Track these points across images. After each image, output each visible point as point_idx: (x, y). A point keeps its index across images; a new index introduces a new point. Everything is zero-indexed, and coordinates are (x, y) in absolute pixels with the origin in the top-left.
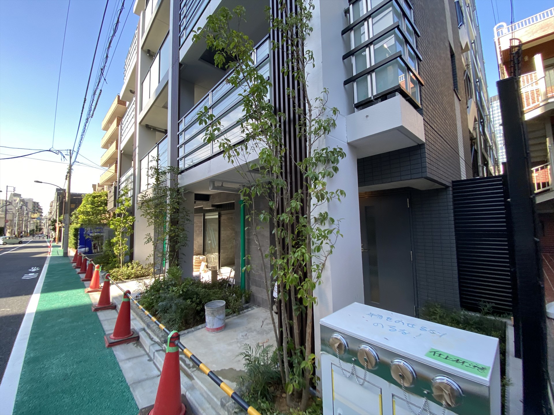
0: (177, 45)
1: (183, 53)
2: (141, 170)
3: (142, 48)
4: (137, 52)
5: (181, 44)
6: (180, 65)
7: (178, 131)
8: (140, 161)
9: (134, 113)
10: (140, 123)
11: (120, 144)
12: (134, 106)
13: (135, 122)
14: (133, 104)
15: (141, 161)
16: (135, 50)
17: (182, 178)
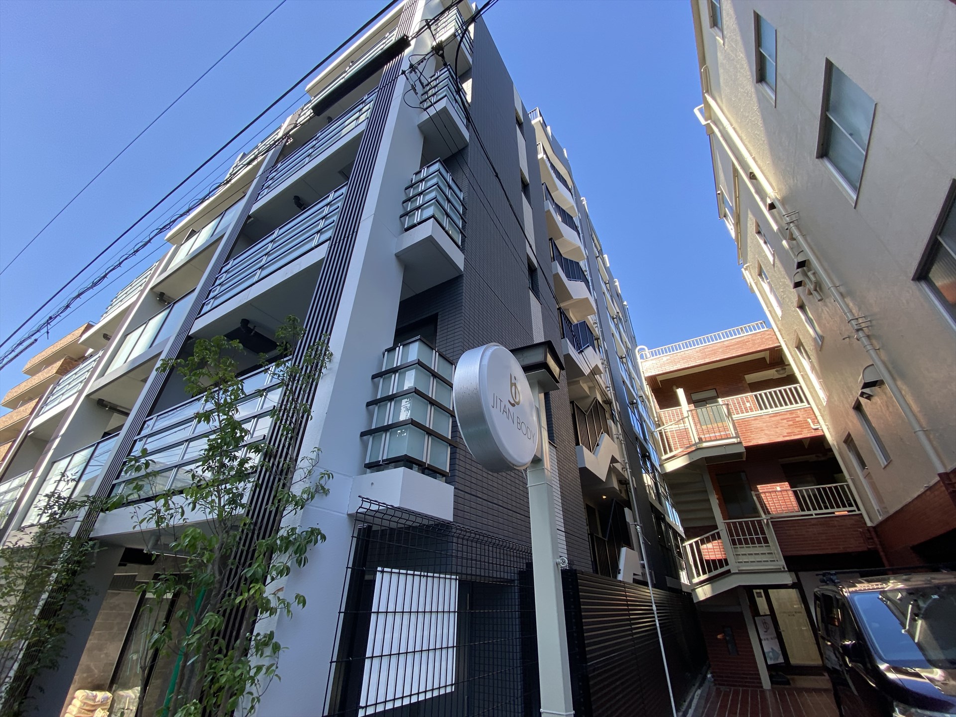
0: (197, 312)
1: (199, 325)
2: (44, 480)
3: (152, 289)
4: (142, 291)
5: (202, 313)
6: (189, 338)
7: (139, 434)
8: (52, 463)
9: (87, 375)
10: (88, 396)
11: (35, 417)
12: (94, 364)
13: (81, 392)
14: (94, 361)
15: (55, 462)
16: (141, 285)
17: (104, 520)
